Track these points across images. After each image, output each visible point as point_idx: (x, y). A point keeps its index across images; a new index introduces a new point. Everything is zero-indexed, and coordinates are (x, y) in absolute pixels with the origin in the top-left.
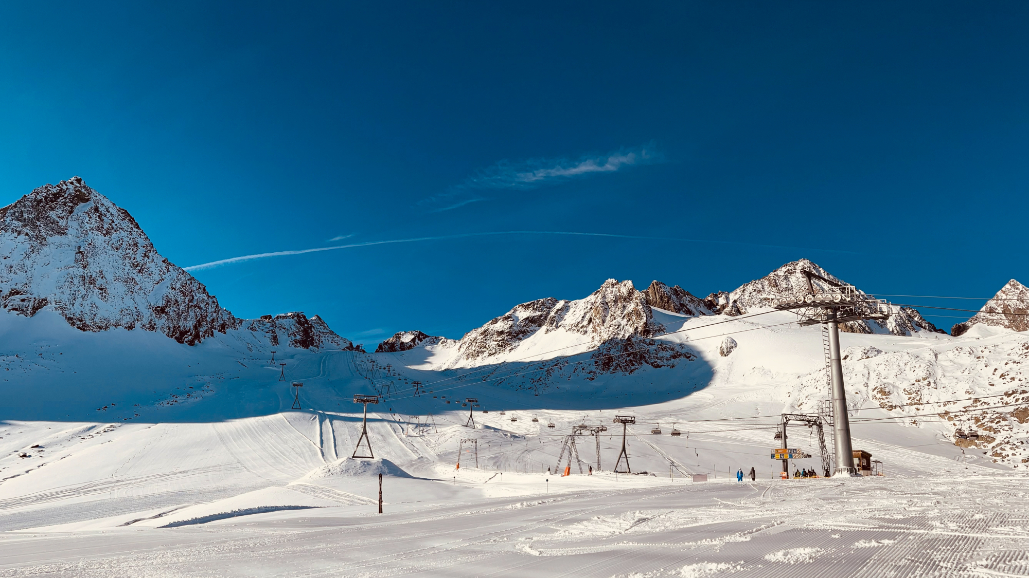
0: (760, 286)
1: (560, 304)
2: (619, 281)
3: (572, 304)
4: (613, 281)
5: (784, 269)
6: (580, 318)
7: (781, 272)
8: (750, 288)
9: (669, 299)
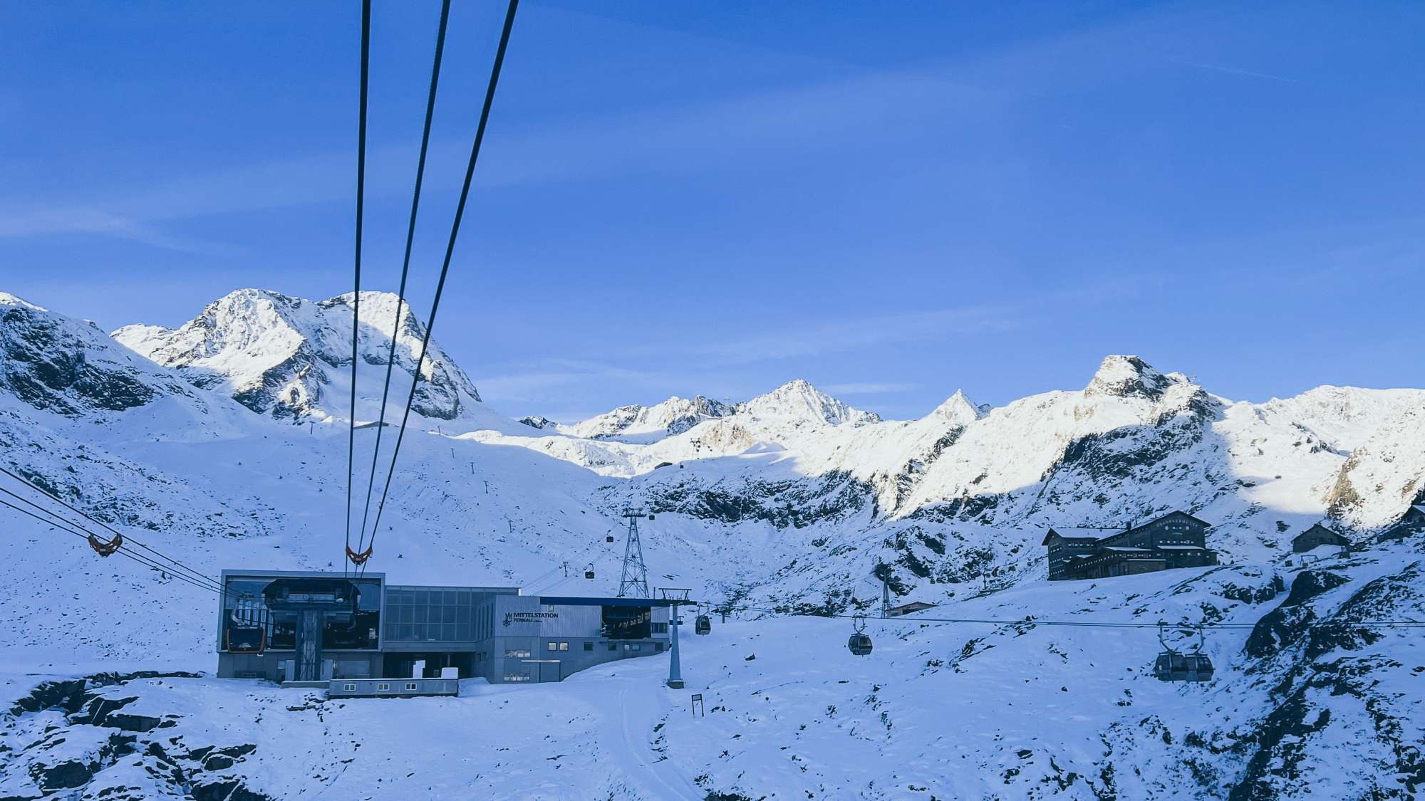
0: (768, 399)
1: (643, 409)
2: (681, 398)
3: (650, 409)
4: (677, 398)
5: (786, 386)
6: (658, 420)
7: (783, 388)
8: (761, 399)
9: (708, 407)
